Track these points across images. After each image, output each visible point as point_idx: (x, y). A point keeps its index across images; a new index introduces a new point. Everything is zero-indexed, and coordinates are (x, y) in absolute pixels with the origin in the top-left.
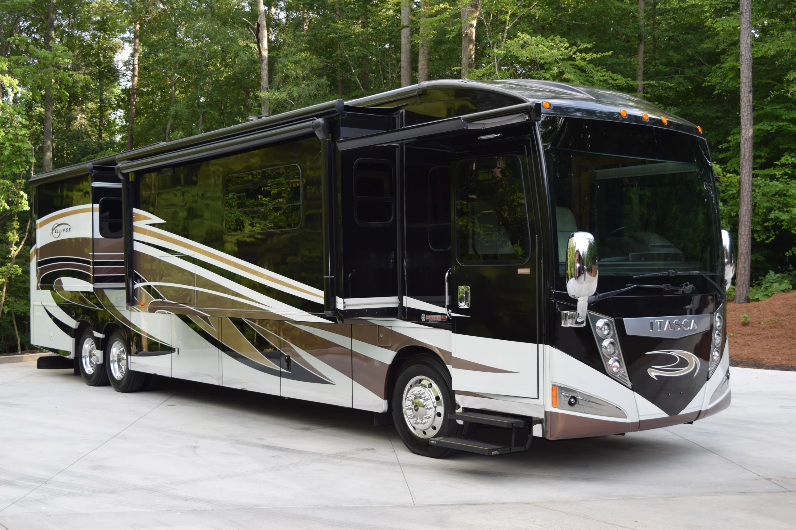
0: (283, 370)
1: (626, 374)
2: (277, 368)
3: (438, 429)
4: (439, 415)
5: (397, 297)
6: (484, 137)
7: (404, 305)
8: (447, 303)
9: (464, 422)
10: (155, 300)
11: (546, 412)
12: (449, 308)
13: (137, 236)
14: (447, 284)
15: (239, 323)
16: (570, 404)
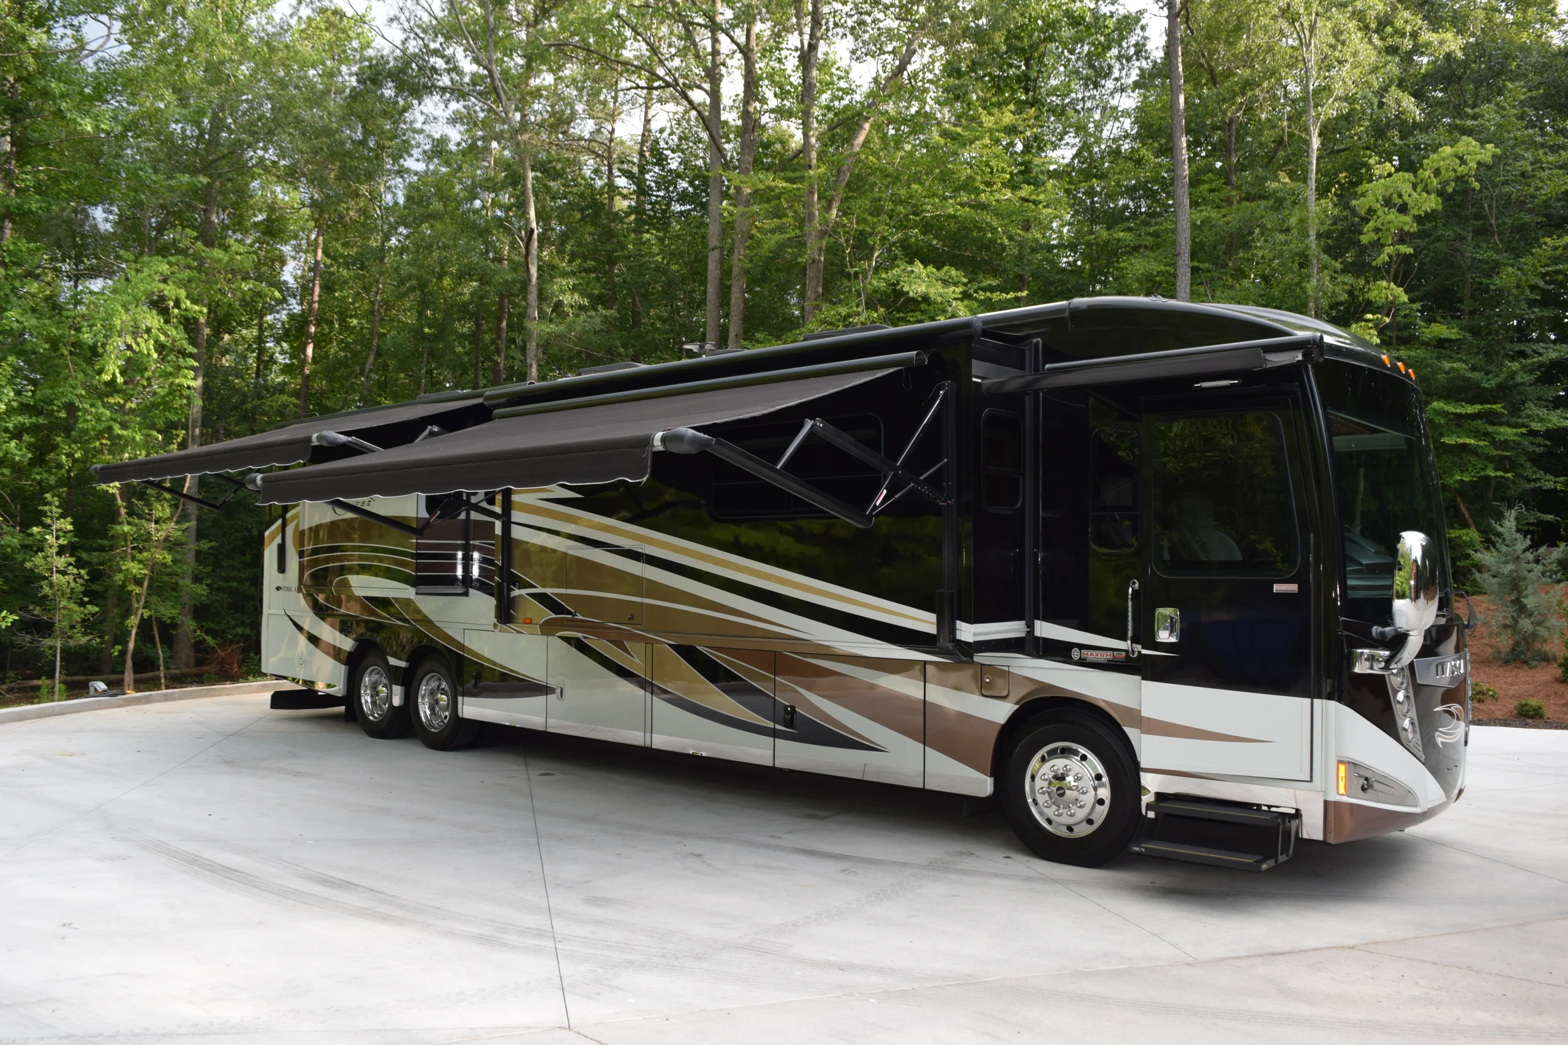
0: (778, 727)
1: (1420, 742)
2: (770, 724)
3: (1098, 823)
4: (1101, 802)
5: (1023, 622)
6: (1205, 385)
7: (1037, 634)
8: (1130, 634)
9: (1156, 814)
10: (554, 616)
11: (1326, 802)
12: (1134, 640)
13: (516, 516)
14: (1130, 604)
15: (689, 653)
16: (1363, 789)
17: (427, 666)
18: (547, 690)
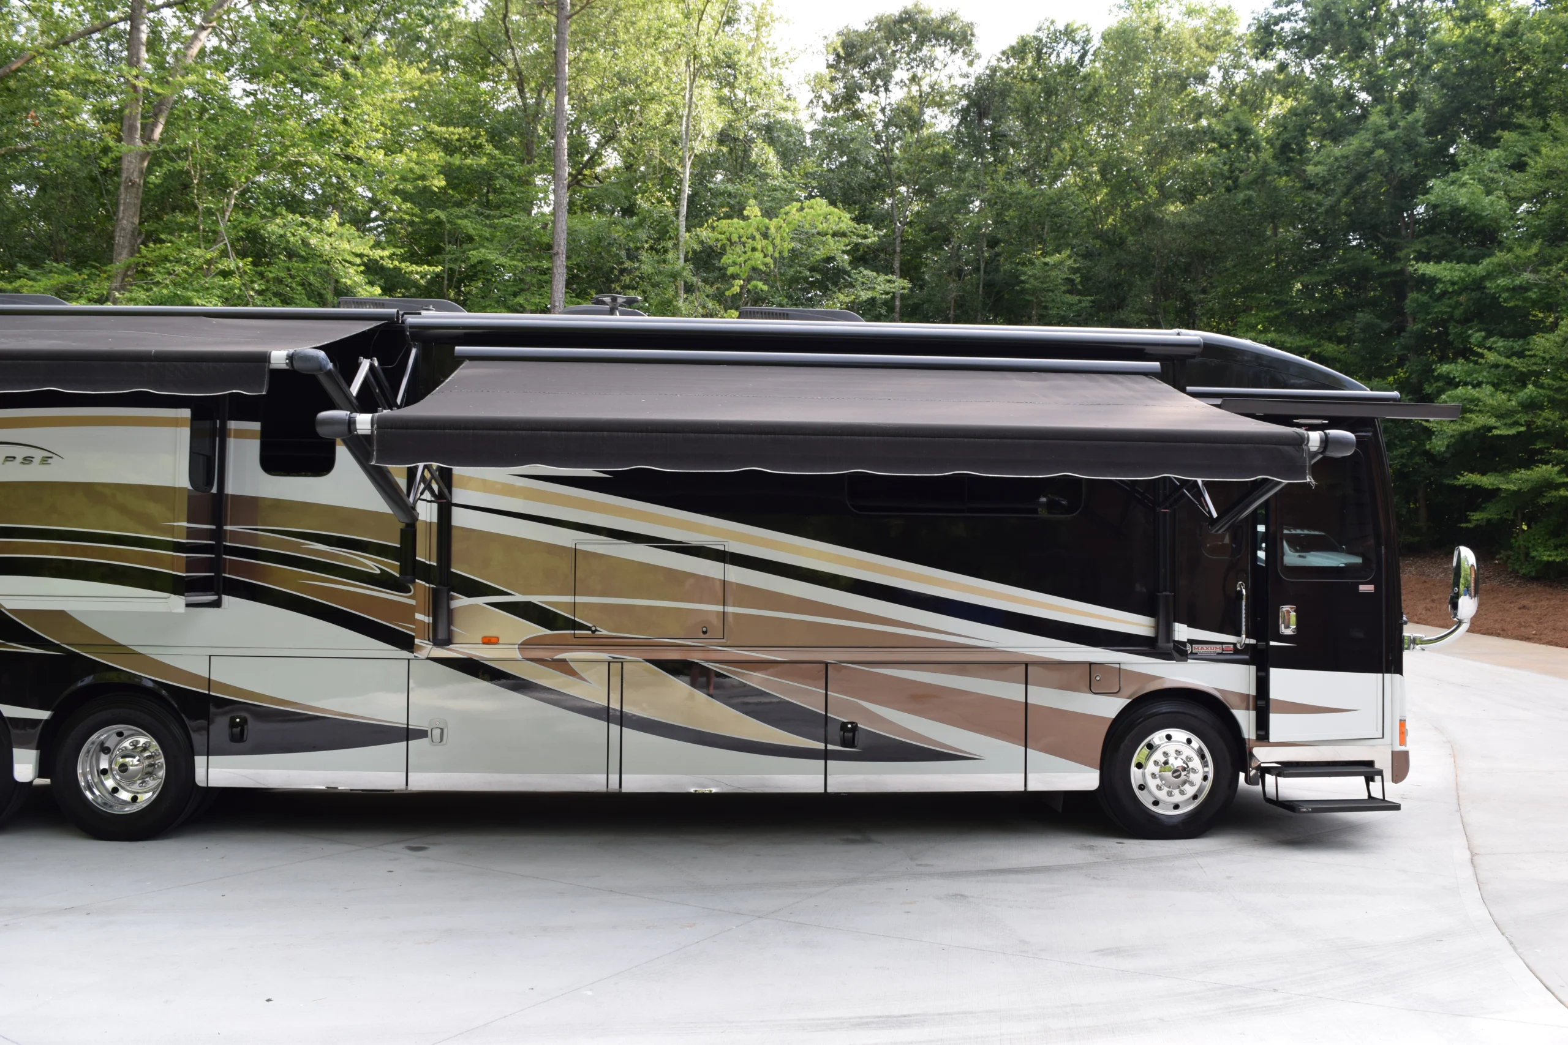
0: (830, 747)
2: (821, 746)
3: (1202, 798)
4: (1206, 779)
8: (1244, 629)
10: (548, 632)
11: (1393, 753)
12: (1250, 634)
15: (683, 669)
17: (105, 715)
18: (407, 734)
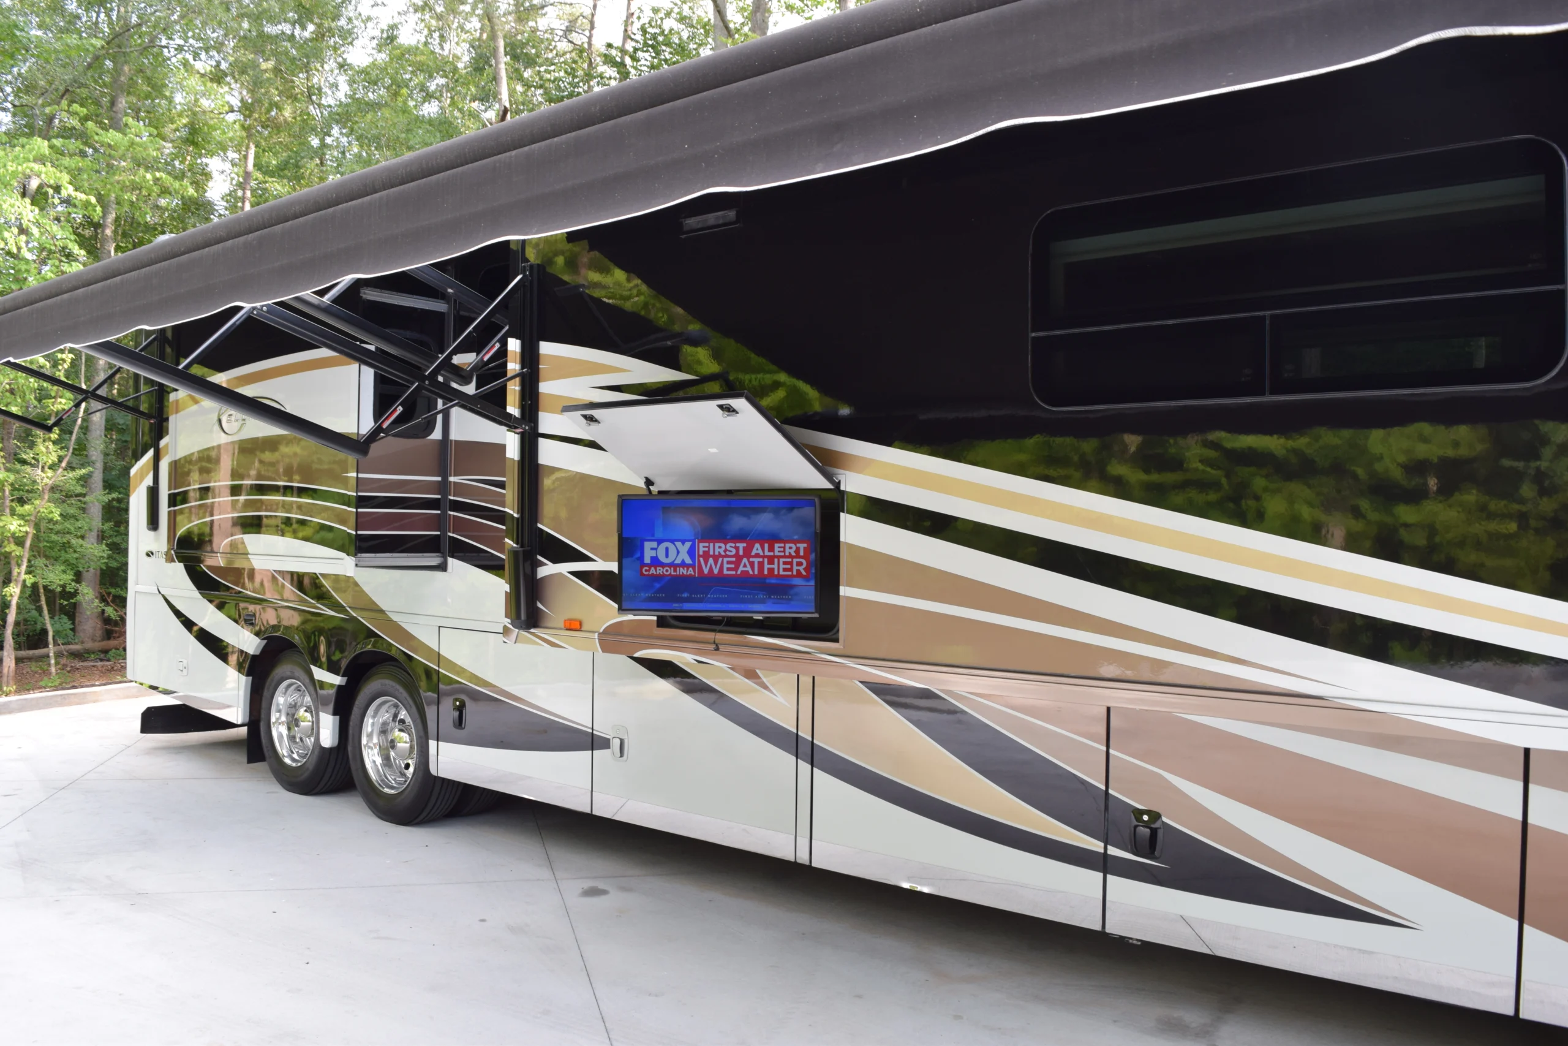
0: (1113, 851)
2: (1097, 846)
17: (373, 685)
18: (593, 742)
